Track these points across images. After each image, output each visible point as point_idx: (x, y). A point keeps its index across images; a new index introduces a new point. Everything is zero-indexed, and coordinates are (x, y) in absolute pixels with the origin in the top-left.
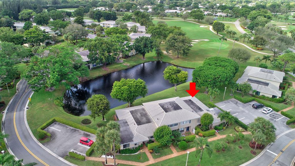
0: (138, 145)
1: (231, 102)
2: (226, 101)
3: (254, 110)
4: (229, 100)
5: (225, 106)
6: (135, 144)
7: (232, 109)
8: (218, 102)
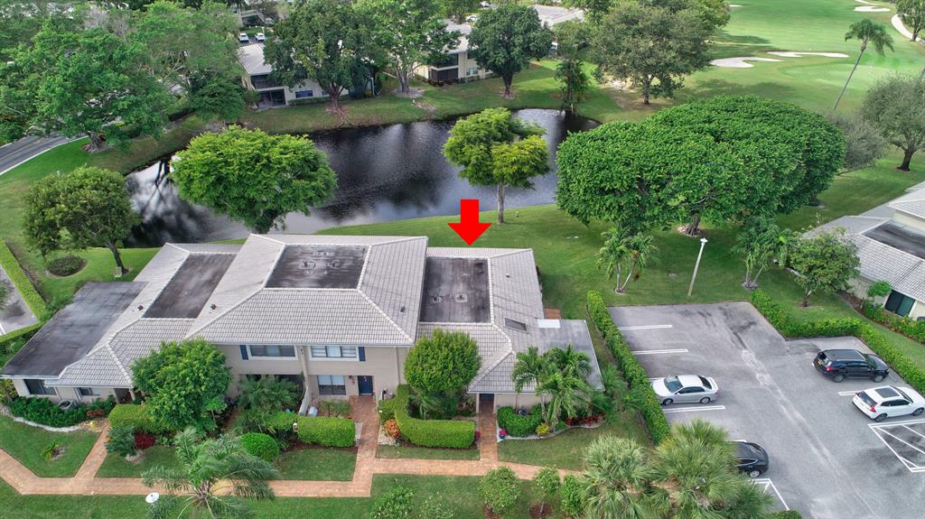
0: (95, 398)
1: (717, 317)
2: (693, 308)
3: (814, 381)
4: (716, 306)
5: (671, 326)
6: (84, 392)
7: (692, 349)
8: (650, 304)
